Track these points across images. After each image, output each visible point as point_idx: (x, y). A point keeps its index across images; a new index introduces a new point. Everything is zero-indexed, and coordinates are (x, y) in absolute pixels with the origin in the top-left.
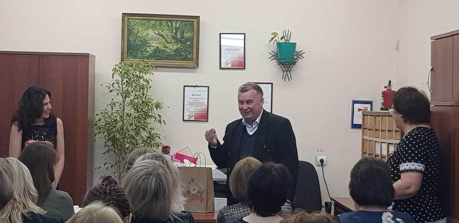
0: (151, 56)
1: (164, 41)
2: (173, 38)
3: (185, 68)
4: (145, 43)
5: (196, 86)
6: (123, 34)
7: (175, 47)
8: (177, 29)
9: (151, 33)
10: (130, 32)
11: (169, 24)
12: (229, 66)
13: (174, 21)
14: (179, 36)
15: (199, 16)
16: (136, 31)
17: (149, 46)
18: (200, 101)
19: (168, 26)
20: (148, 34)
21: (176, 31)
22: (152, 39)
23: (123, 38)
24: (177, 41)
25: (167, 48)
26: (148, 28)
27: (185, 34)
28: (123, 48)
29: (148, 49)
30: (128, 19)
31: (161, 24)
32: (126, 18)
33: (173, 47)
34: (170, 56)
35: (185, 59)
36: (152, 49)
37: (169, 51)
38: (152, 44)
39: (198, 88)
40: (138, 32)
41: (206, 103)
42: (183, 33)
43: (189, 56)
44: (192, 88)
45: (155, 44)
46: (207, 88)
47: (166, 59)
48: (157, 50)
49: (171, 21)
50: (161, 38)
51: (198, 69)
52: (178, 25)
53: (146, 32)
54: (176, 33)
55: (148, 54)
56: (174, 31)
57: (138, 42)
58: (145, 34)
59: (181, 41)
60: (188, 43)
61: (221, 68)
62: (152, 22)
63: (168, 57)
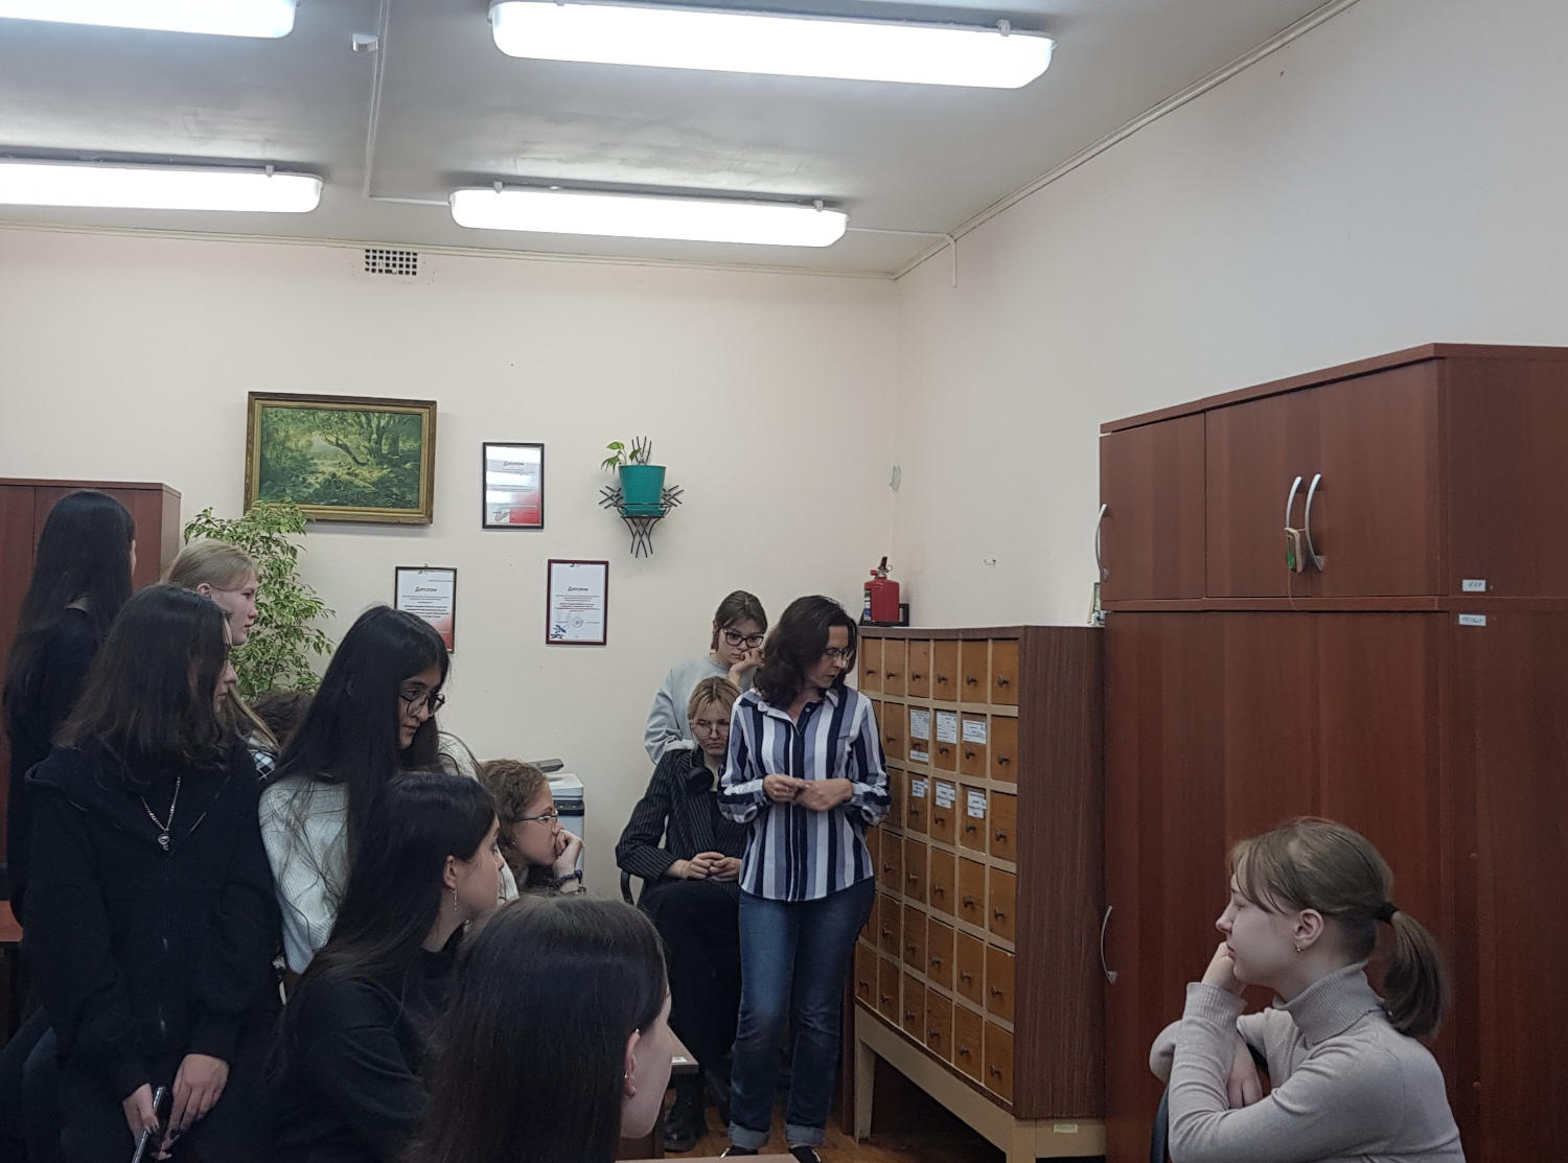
0: (317, 497)
1: (350, 459)
2: (371, 452)
3: (399, 524)
4: (303, 464)
5: (426, 568)
6: (250, 441)
7: (376, 474)
8: (381, 431)
9: (318, 440)
10: (268, 439)
11: (363, 419)
12: (506, 521)
13: (373, 412)
14: (385, 449)
15: (434, 403)
16: (282, 434)
17: (313, 473)
18: (436, 603)
19: (360, 424)
20: (310, 444)
21: (380, 437)
22: (319, 456)
23: (249, 452)
24: (381, 460)
25: (356, 476)
26: (310, 430)
27: (401, 444)
28: (248, 476)
29: (311, 480)
30: (264, 406)
31: (342, 420)
32: (258, 404)
33: (369, 475)
34: (365, 496)
35: (400, 502)
36: (321, 478)
37: (362, 483)
38: (321, 468)
39: (430, 573)
40: (287, 437)
41: (450, 610)
42: (395, 442)
43: (410, 497)
44: (416, 572)
45: (327, 468)
46: (451, 574)
47: (354, 502)
48: (333, 481)
49: (366, 413)
50: (344, 452)
51: (431, 529)
52: (383, 423)
53: (307, 437)
54: (378, 442)
55: (311, 491)
56: (374, 436)
57: (286, 463)
58: (303, 442)
59: (394, 460)
60: (408, 466)
61: (485, 526)
62: (322, 414)
63: (361, 499)
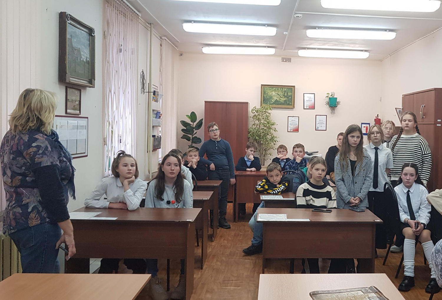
0: (274, 103)
1: (279, 97)
2: (283, 95)
3: (288, 108)
4: (271, 97)
5: (293, 117)
6: (261, 93)
7: (284, 99)
8: (285, 91)
9: (274, 93)
10: (264, 93)
11: (282, 89)
12: (308, 108)
13: (284, 88)
14: (286, 95)
15: (295, 86)
16: (267, 92)
17: (273, 99)
18: (295, 123)
19: (281, 90)
20: (272, 94)
21: (285, 93)
22: (274, 96)
23: (261, 95)
24: (285, 97)
25: (281, 100)
26: (272, 91)
27: (289, 94)
28: (261, 100)
29: (272, 100)
30: (264, 87)
31: (278, 89)
32: (263, 87)
33: (283, 100)
35: (289, 104)
36: (274, 100)
37: (282, 101)
38: (274, 98)
39: (294, 118)
40: (268, 93)
41: (298, 124)
42: (287, 93)
43: (290, 103)
44: (292, 117)
45: (275, 98)
46: (298, 118)
47: (280, 104)
48: (276, 101)
49: (282, 88)
50: (278, 95)
51: (294, 109)
52: (285, 90)
53: (272, 93)
54: (284, 93)
55: (272, 102)
56: (284, 92)
57: (268, 97)
58: (271, 94)
59: (287, 97)
60: (290, 98)
61: (304, 109)
62: (274, 88)
63: (281, 104)
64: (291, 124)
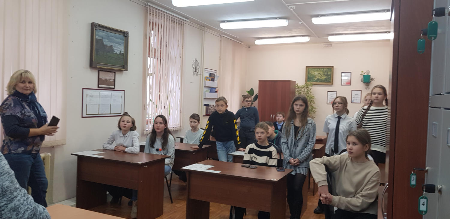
0: (316, 81)
1: (321, 76)
3: (328, 85)
4: (314, 76)
6: (306, 73)
7: (325, 78)
8: (325, 71)
9: (316, 73)
10: (309, 73)
12: (345, 84)
15: (333, 67)
19: (322, 70)
20: (315, 73)
22: (316, 75)
23: (306, 75)
24: (325, 75)
25: (322, 78)
26: (315, 71)
28: (306, 78)
29: (315, 79)
31: (319, 70)
32: (307, 68)
33: (324, 78)
34: (323, 81)
35: (328, 82)
36: (316, 78)
39: (333, 92)
40: (311, 73)
42: (327, 73)
43: (330, 81)
44: (331, 92)
45: (317, 77)
46: (336, 92)
47: (321, 82)
48: (318, 79)
49: (323, 68)
50: (319, 75)
51: (333, 86)
54: (325, 73)
57: (312, 76)
59: (327, 75)
60: (329, 76)
61: (341, 85)
62: (317, 69)
64: (330, 98)
